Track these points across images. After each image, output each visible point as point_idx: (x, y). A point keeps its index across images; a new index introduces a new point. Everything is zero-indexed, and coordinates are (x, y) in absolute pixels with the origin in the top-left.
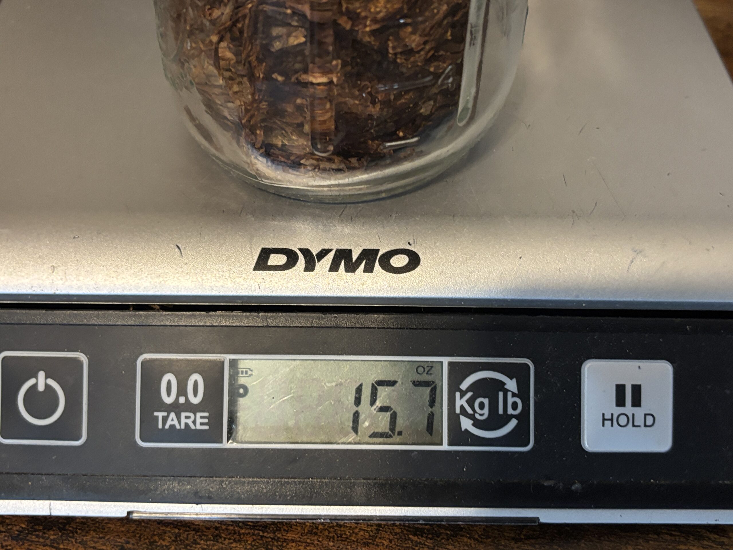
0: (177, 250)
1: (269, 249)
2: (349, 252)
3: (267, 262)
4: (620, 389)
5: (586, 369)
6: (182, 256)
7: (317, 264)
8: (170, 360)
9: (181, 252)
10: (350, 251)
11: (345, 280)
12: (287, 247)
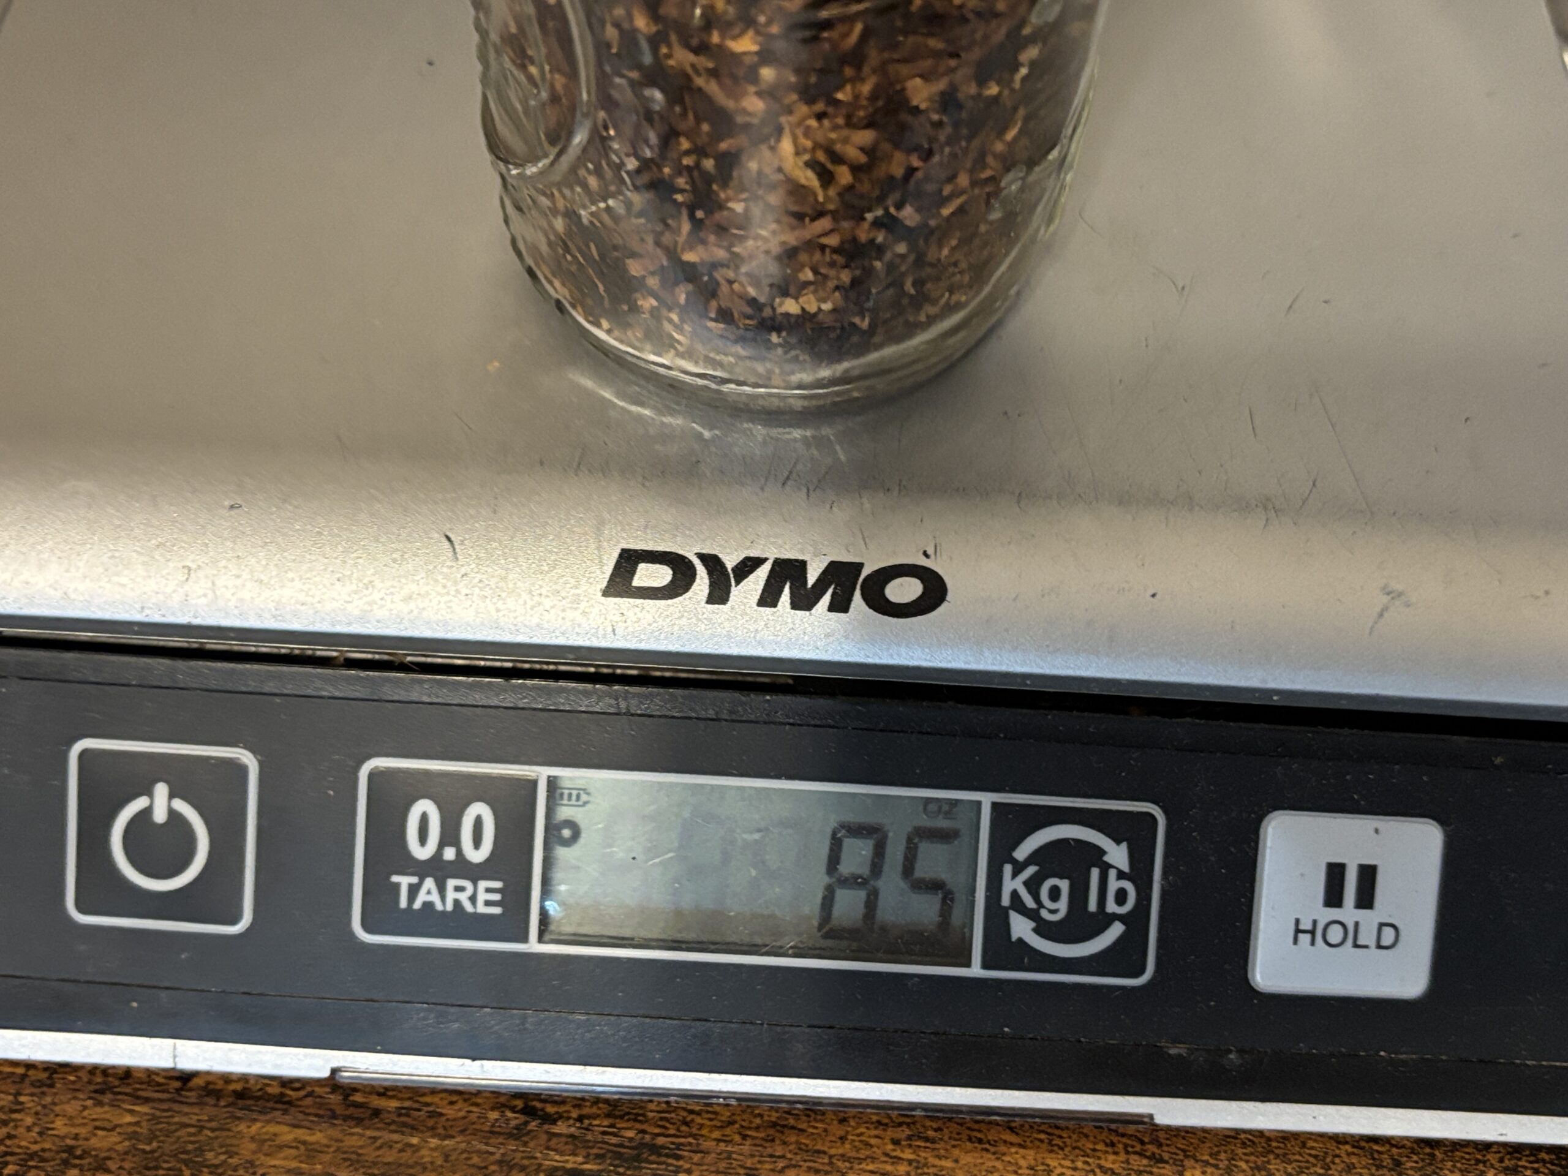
0: (446, 544)
1: (636, 551)
2: (800, 567)
3: (632, 579)
4: (1335, 873)
5: (1270, 830)
6: (457, 559)
7: (733, 588)
8: (427, 773)
9: (454, 549)
10: (802, 565)
11: (791, 626)
12: (673, 550)
